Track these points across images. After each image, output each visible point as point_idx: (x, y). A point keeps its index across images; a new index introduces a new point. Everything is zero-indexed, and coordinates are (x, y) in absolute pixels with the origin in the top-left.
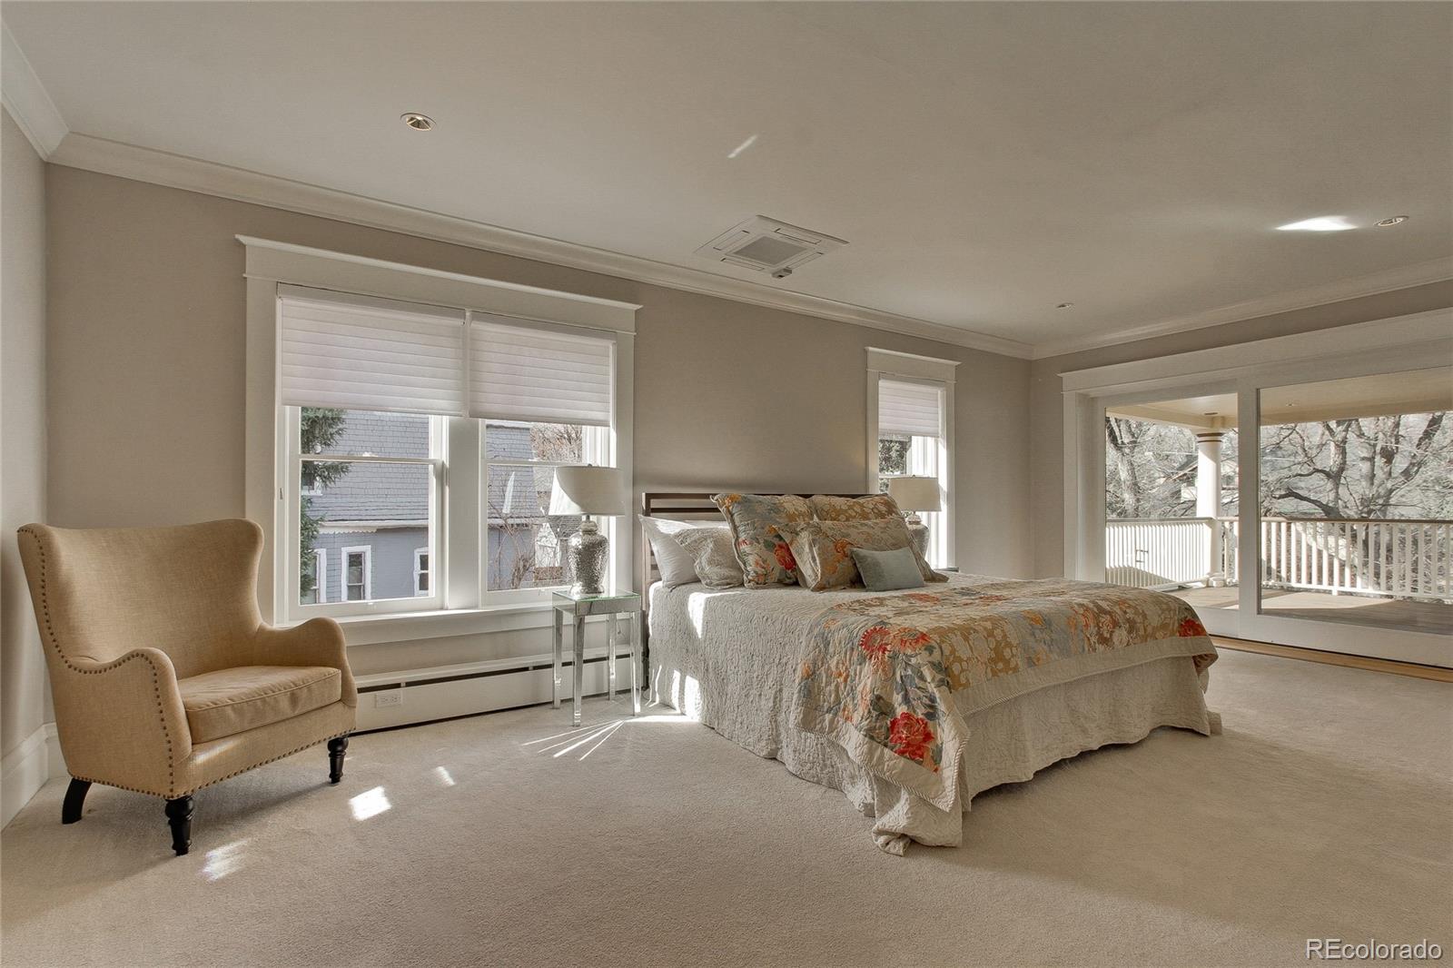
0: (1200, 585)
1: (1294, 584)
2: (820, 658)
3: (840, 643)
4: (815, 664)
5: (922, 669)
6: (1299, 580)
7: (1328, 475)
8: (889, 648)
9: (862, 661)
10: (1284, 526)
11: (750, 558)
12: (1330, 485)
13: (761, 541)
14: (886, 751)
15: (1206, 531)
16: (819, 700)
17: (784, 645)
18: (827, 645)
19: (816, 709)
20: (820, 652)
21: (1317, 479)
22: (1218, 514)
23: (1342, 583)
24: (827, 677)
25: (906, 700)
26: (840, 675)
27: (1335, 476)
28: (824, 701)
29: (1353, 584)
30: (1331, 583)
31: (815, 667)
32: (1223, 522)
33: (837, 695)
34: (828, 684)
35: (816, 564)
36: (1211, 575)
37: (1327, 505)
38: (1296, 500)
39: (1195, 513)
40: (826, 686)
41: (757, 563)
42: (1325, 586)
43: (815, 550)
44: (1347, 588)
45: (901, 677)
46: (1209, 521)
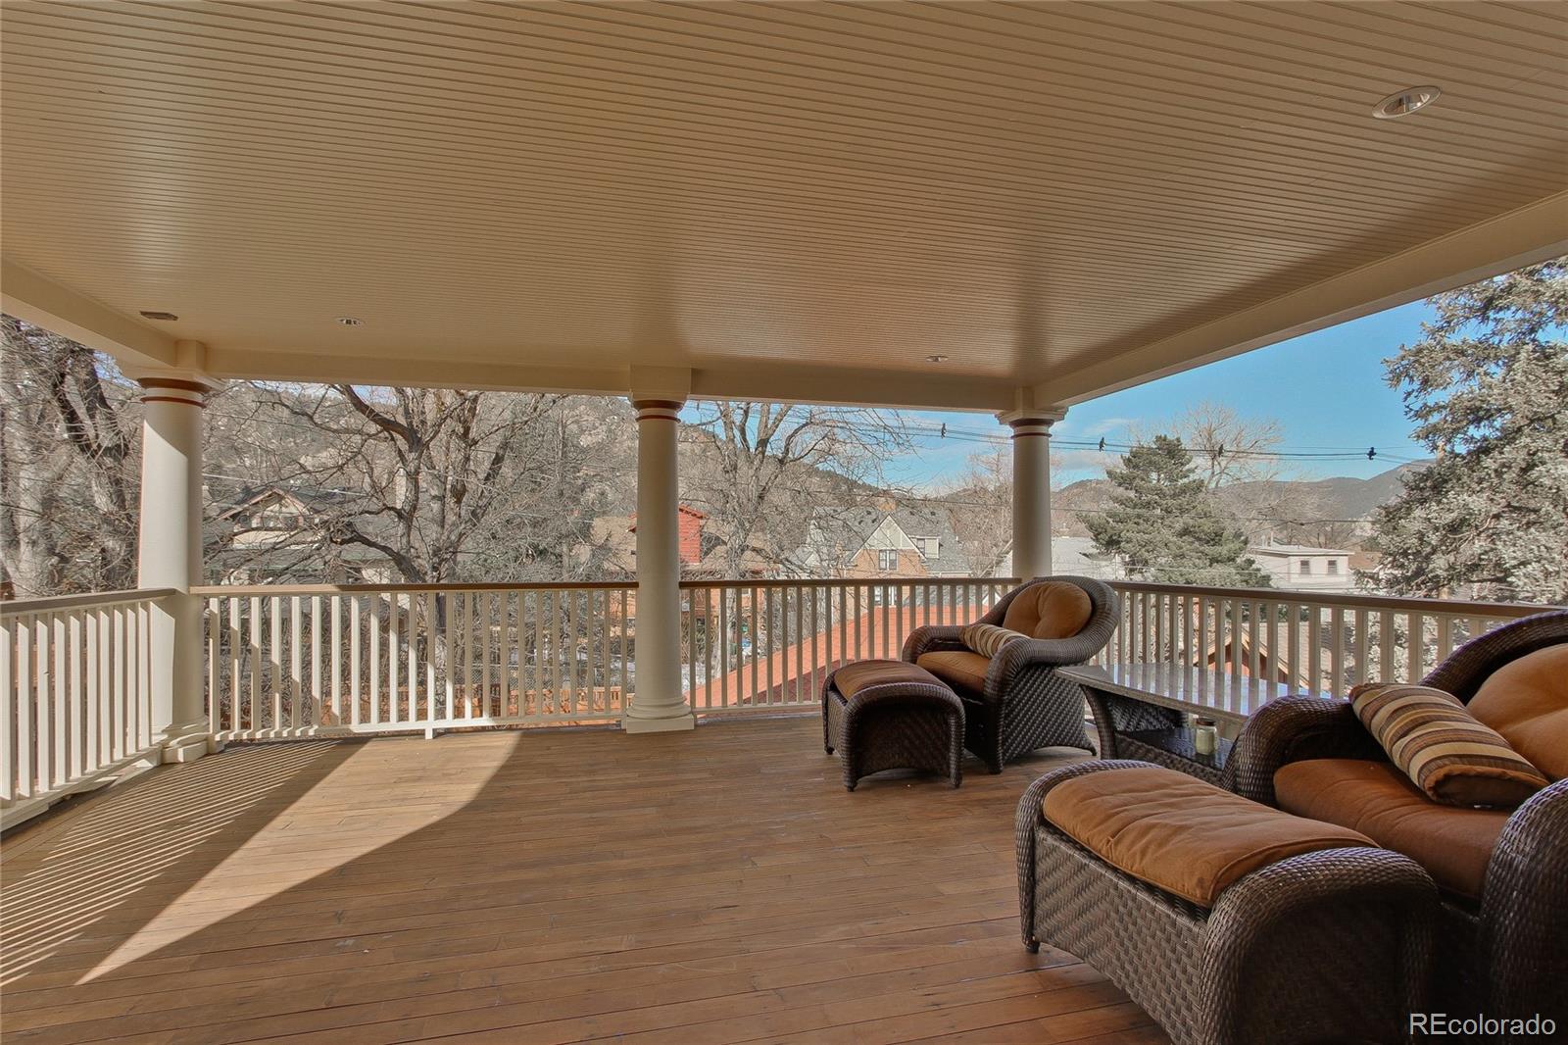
0: (145, 765)
1: (356, 727)
6: (365, 718)
7: (399, 514)
10: (335, 601)
12: (401, 528)
15: (160, 624)
21: (387, 518)
22: (191, 580)
23: (441, 714)
27: (406, 516)
29: (459, 712)
30: (422, 714)
32: (206, 598)
36: (172, 732)
37: (398, 553)
38: (363, 546)
39: (134, 580)
42: (412, 724)
44: (450, 722)
46: (168, 599)
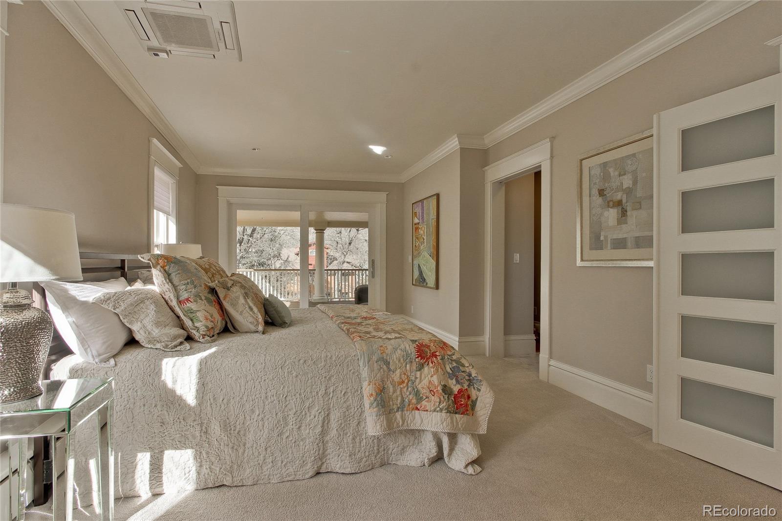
2: (385, 375)
3: (399, 361)
4: (383, 381)
5: (461, 360)
8: (437, 354)
9: (421, 367)
11: (198, 314)
13: (203, 298)
14: (457, 416)
16: (390, 405)
17: (330, 378)
18: (387, 363)
19: (390, 413)
20: (384, 372)
24: (393, 387)
25: (458, 382)
26: (403, 382)
28: (393, 405)
31: (383, 383)
33: (402, 398)
34: (394, 391)
35: (254, 313)
40: (393, 393)
41: (207, 319)
43: (249, 301)
45: (451, 369)
